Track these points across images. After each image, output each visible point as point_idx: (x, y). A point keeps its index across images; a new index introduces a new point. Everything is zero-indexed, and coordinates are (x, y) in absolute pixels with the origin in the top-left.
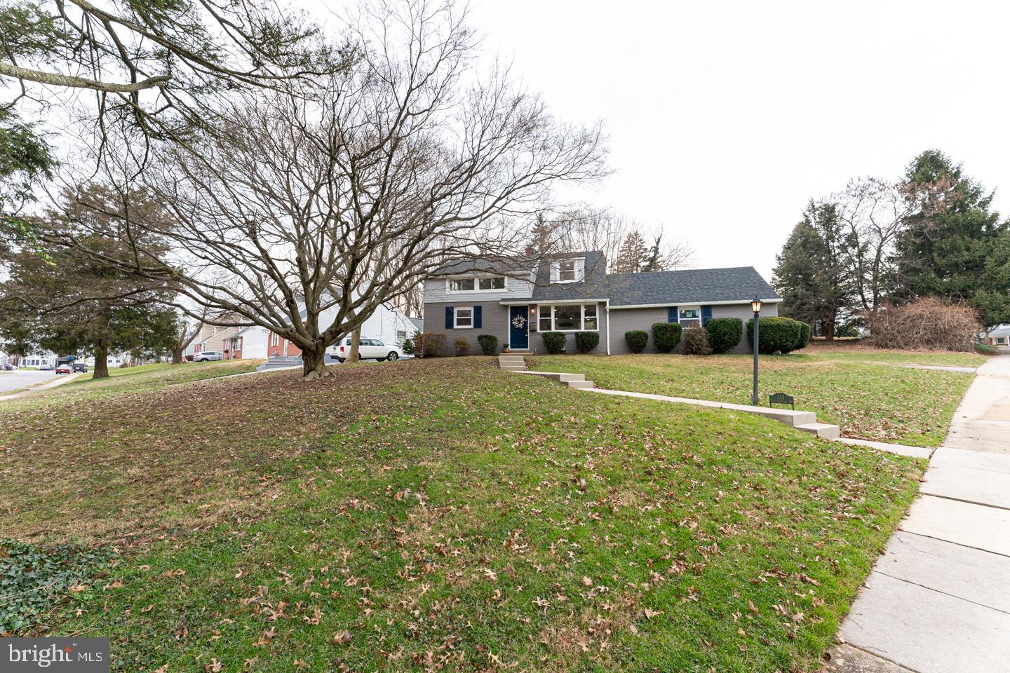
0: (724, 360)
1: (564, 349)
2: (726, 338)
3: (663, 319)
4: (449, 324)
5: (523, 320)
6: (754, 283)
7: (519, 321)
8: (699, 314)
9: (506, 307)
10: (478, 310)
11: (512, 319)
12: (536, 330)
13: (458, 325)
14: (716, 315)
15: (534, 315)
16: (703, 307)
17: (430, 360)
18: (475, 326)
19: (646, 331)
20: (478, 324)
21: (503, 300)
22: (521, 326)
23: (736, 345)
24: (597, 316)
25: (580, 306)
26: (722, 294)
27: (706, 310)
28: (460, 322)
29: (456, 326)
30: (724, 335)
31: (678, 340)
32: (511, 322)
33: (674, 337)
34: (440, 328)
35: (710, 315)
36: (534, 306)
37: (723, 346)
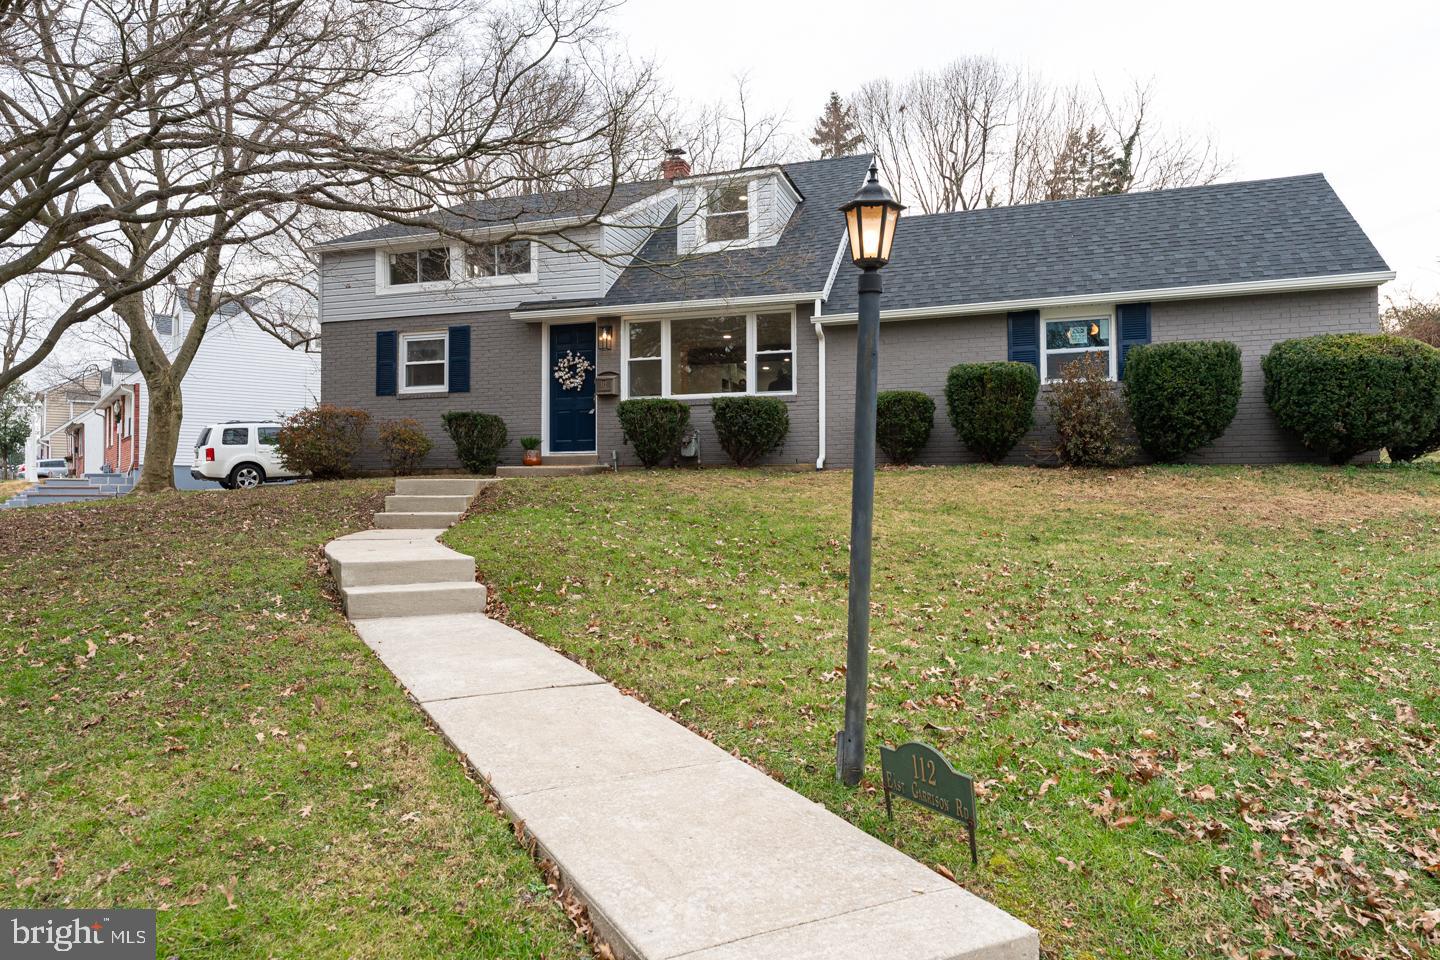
0: (1164, 485)
1: (690, 451)
2: (1179, 410)
3: (991, 351)
4: (386, 384)
5: (583, 365)
6: (1312, 227)
7: (573, 368)
8: (1111, 333)
9: (535, 326)
10: (460, 337)
11: (553, 363)
12: (617, 396)
13: (409, 384)
14: (1165, 334)
15: (613, 351)
16: (1123, 309)
17: (332, 484)
18: (453, 389)
19: (928, 392)
20: (460, 382)
21: (525, 306)
22: (578, 381)
23: (1216, 433)
24: (794, 350)
25: (743, 319)
26: (1192, 263)
27: (1134, 317)
28: (417, 376)
29: (403, 389)
30: (1172, 400)
31: (1024, 421)
32: (552, 372)
33: (1006, 409)
34: (362, 396)
35: (1144, 334)
36: (611, 323)
37: (1171, 437)
